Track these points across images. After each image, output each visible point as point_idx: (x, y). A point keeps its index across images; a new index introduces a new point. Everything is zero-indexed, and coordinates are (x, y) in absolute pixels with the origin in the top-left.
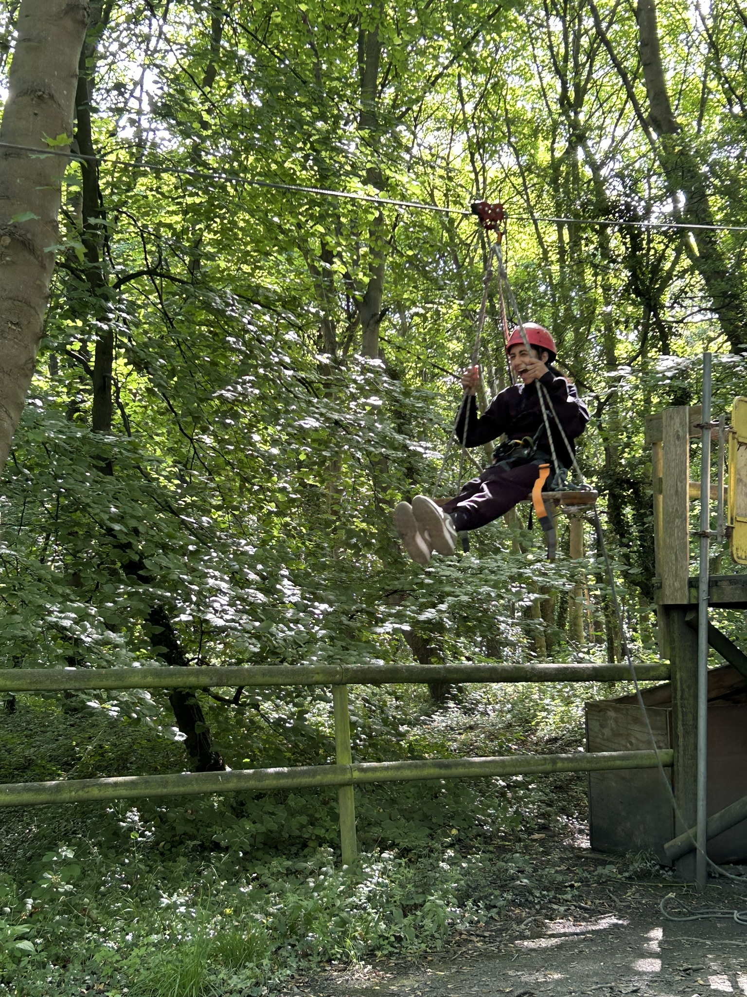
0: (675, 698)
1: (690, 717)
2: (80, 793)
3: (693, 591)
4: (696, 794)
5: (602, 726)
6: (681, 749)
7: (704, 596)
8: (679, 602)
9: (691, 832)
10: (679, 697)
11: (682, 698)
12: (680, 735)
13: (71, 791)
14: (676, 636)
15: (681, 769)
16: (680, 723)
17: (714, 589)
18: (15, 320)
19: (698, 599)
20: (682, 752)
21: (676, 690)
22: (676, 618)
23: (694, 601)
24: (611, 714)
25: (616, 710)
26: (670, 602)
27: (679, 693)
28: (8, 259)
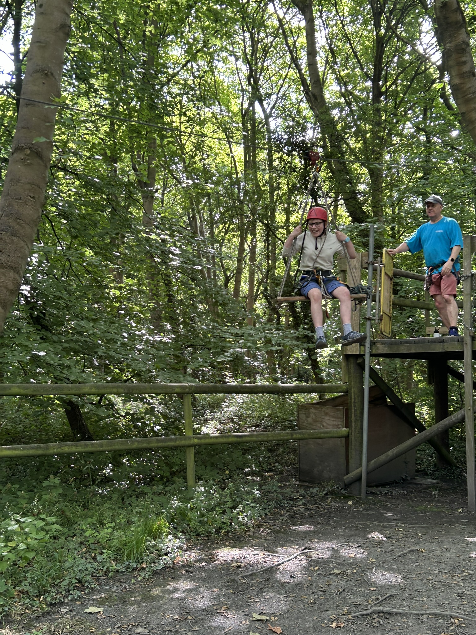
0: (351, 402)
1: (358, 412)
2: (59, 450)
3: (362, 347)
4: (361, 452)
5: (307, 417)
6: (353, 428)
7: (368, 350)
8: (354, 353)
9: (358, 470)
10: (353, 402)
11: (354, 402)
12: (353, 421)
13: (54, 449)
14: (352, 371)
15: (353, 438)
16: (353, 415)
17: (374, 347)
18: (32, 195)
19: (365, 351)
20: (353, 430)
21: (351, 398)
22: (352, 361)
23: (362, 353)
24: (313, 410)
25: (315, 408)
26: (349, 353)
27: (353, 400)
28: (29, 161)
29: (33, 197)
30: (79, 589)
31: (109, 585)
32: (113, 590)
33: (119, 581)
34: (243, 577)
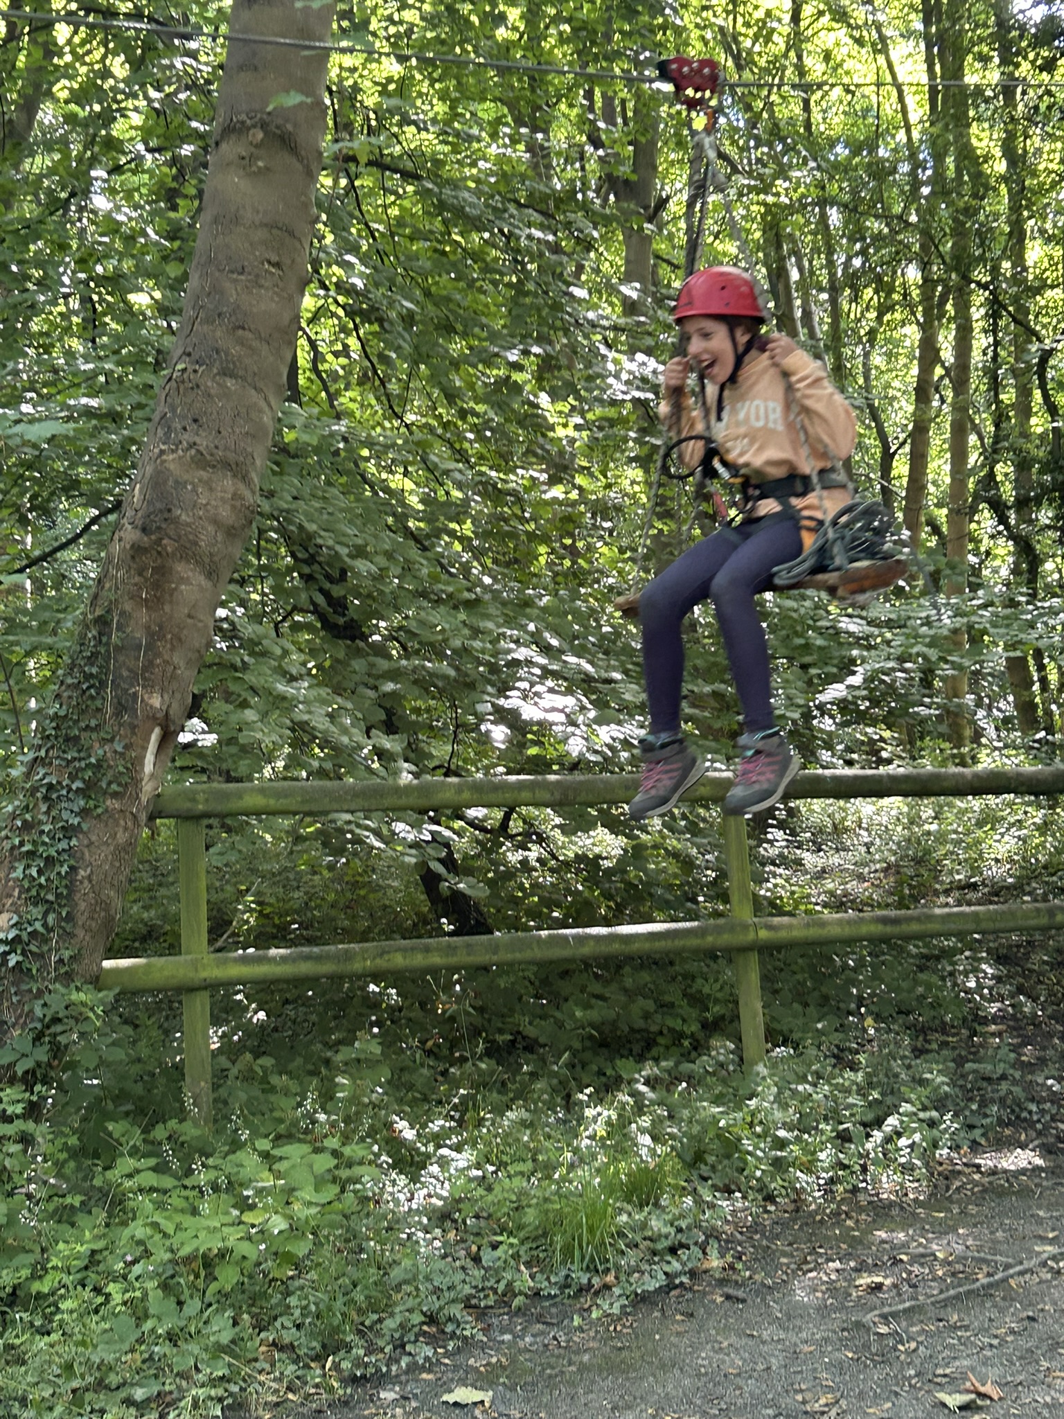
18: (274, 259)
28: (260, 164)
29: (277, 265)
30: (433, 1340)
31: (511, 1332)
32: (521, 1344)
33: (540, 1319)
34: (884, 1317)
